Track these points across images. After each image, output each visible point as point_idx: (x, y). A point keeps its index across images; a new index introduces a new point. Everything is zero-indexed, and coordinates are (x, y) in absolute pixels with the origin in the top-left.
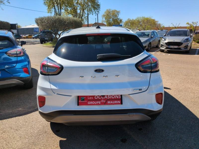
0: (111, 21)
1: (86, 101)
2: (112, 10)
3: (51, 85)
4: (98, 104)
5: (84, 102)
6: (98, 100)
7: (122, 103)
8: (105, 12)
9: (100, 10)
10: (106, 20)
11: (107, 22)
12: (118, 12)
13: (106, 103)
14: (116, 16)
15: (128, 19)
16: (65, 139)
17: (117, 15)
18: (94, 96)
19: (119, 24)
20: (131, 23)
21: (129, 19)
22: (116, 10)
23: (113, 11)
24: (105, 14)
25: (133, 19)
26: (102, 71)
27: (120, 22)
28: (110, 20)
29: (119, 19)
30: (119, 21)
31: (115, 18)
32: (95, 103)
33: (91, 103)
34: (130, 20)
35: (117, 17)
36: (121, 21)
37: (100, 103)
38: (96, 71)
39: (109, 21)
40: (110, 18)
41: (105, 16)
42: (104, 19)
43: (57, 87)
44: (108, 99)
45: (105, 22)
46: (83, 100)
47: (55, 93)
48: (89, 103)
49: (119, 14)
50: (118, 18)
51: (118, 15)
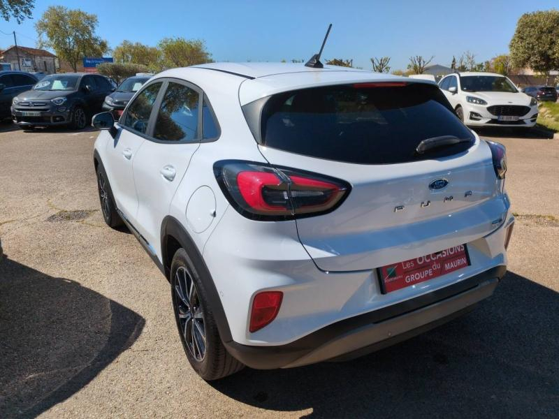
0: (72, 44)
1: (400, 277)
2: (68, 10)
3: (309, 248)
4: (428, 278)
5: (396, 280)
6: (426, 266)
7: (469, 263)
8: (46, 16)
9: (32, 6)
10: (52, 39)
11: (57, 45)
12: (91, 20)
13: (442, 272)
14: (85, 30)
15: (122, 42)
16: (310, 411)
17: (90, 28)
18: (415, 260)
19: (100, 54)
20: (133, 54)
21: (126, 42)
22: (82, 10)
23: (71, 14)
24: (46, 20)
25: (137, 44)
26: (446, 183)
27: (102, 49)
28: (67, 41)
29: (96, 40)
30: (97, 46)
31: (82, 35)
32: (420, 275)
33: (413, 277)
34: (131, 46)
35: (89, 33)
36: (103, 45)
37: (430, 272)
38: (432, 186)
39: (65, 44)
40: (66, 34)
41: (46, 26)
42: (45, 38)
43: (333, 251)
44: (443, 258)
45: (50, 46)
46: (393, 275)
47: (324, 271)
48: (408, 279)
49: (95, 26)
50: (94, 35)
51: (92, 27)
